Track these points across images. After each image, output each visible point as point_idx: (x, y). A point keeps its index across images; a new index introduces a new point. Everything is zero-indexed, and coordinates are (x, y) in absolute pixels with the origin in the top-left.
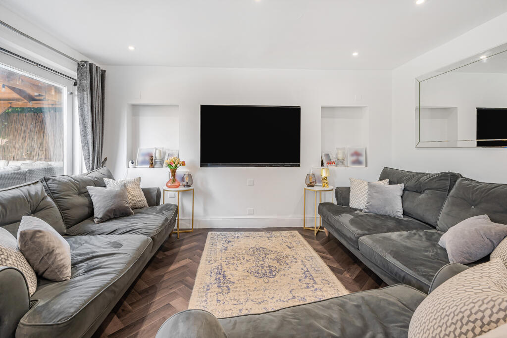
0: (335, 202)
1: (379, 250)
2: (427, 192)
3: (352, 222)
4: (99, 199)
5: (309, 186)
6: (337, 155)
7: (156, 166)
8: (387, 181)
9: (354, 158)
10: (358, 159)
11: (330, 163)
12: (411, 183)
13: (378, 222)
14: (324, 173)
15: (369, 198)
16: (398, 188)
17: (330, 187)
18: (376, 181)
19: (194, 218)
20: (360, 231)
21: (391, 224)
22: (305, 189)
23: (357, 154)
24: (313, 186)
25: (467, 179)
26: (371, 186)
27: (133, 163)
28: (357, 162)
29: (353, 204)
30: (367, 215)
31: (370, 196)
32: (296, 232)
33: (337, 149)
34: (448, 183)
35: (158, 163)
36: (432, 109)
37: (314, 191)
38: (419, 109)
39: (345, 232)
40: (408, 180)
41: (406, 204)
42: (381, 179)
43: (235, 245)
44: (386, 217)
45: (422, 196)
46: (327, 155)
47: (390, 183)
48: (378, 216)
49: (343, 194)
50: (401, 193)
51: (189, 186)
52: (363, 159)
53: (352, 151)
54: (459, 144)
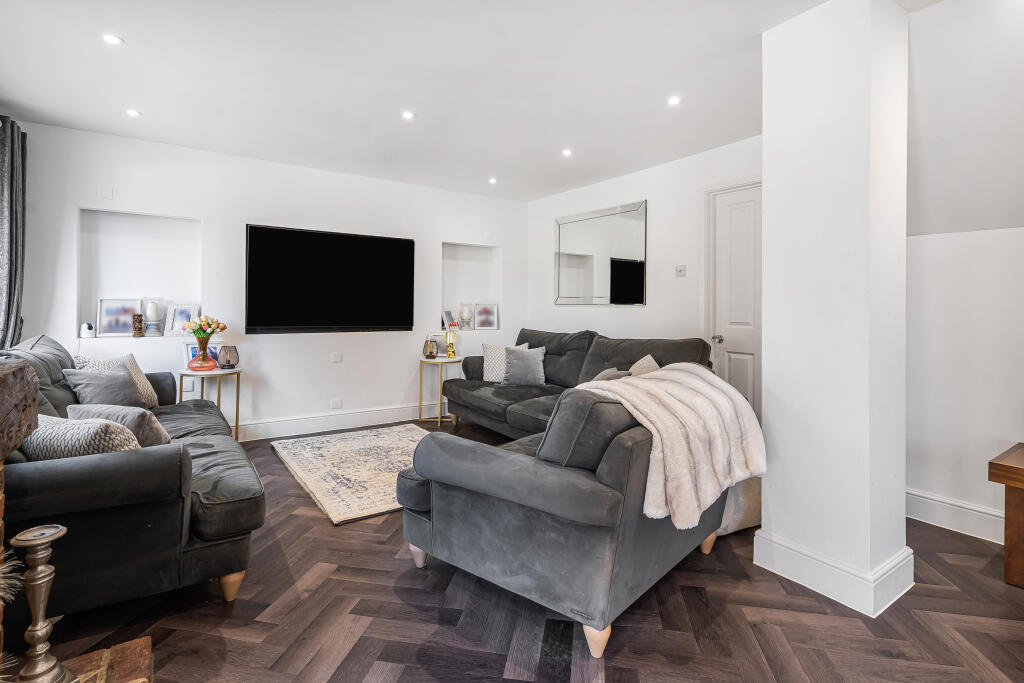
0: (463, 377)
1: (531, 413)
2: (568, 353)
3: (495, 394)
4: (98, 390)
5: (428, 357)
6: (461, 314)
7: (147, 334)
8: (526, 344)
9: (483, 317)
10: (487, 318)
11: (452, 325)
12: (554, 344)
13: (522, 391)
14: (450, 339)
15: (508, 368)
16: (539, 353)
17: (457, 358)
18: (513, 346)
19: (240, 423)
20: (506, 402)
21: (535, 391)
22: (422, 362)
23: (486, 312)
24: (434, 357)
25: (602, 337)
26: (509, 352)
27: (90, 328)
28: (486, 323)
29: (488, 376)
30: (508, 386)
31: (509, 364)
32: (413, 426)
33: (462, 305)
34: (586, 342)
35: (152, 329)
36: (569, 256)
37: (437, 365)
38: (559, 255)
39: (488, 407)
40: (549, 342)
41: (548, 369)
42: (518, 344)
43: (333, 450)
44: (530, 386)
45: (564, 358)
46: (449, 314)
47: (530, 347)
48: (519, 386)
49: (473, 367)
50: (542, 358)
51: (232, 367)
52: (494, 318)
53: (480, 308)
54: (595, 301)
